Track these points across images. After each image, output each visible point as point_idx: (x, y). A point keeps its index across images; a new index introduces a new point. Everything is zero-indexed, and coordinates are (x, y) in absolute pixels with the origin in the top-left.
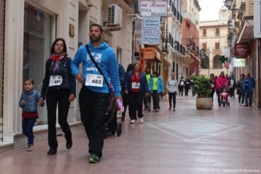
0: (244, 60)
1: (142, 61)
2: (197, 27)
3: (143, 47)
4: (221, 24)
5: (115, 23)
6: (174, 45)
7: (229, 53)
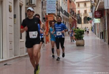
0: (99, 19)
1: (47, 22)
2: (75, 2)
3: (47, 14)
6: (63, 13)
7: (92, 16)
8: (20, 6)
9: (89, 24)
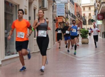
0: (102, 21)
1: (57, 23)
4: (91, 5)
6: (71, 15)
7: (95, 18)
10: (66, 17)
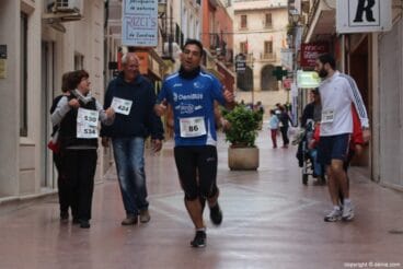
2: (230, 11)
3: (125, 50)
4: (275, 5)
5: (71, 6)
7: (291, 62)
8: (22, 13)
9: (282, 92)
10: (164, 53)
